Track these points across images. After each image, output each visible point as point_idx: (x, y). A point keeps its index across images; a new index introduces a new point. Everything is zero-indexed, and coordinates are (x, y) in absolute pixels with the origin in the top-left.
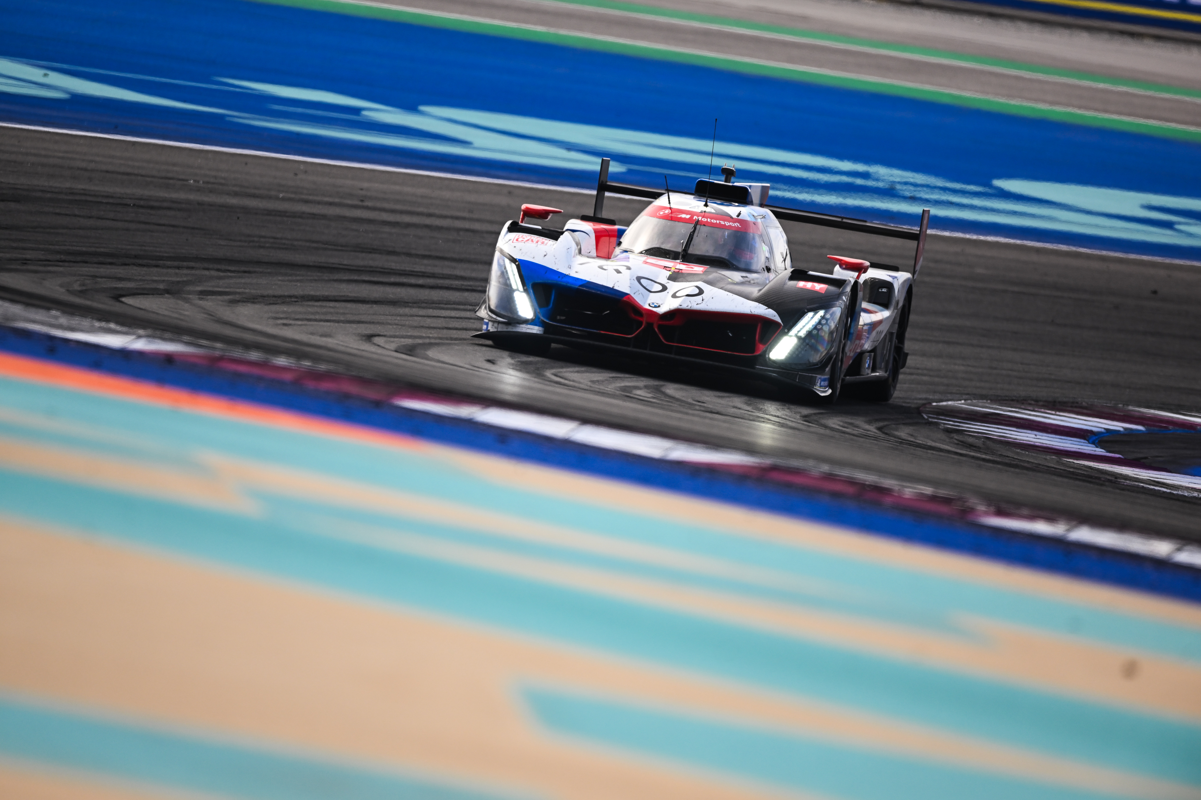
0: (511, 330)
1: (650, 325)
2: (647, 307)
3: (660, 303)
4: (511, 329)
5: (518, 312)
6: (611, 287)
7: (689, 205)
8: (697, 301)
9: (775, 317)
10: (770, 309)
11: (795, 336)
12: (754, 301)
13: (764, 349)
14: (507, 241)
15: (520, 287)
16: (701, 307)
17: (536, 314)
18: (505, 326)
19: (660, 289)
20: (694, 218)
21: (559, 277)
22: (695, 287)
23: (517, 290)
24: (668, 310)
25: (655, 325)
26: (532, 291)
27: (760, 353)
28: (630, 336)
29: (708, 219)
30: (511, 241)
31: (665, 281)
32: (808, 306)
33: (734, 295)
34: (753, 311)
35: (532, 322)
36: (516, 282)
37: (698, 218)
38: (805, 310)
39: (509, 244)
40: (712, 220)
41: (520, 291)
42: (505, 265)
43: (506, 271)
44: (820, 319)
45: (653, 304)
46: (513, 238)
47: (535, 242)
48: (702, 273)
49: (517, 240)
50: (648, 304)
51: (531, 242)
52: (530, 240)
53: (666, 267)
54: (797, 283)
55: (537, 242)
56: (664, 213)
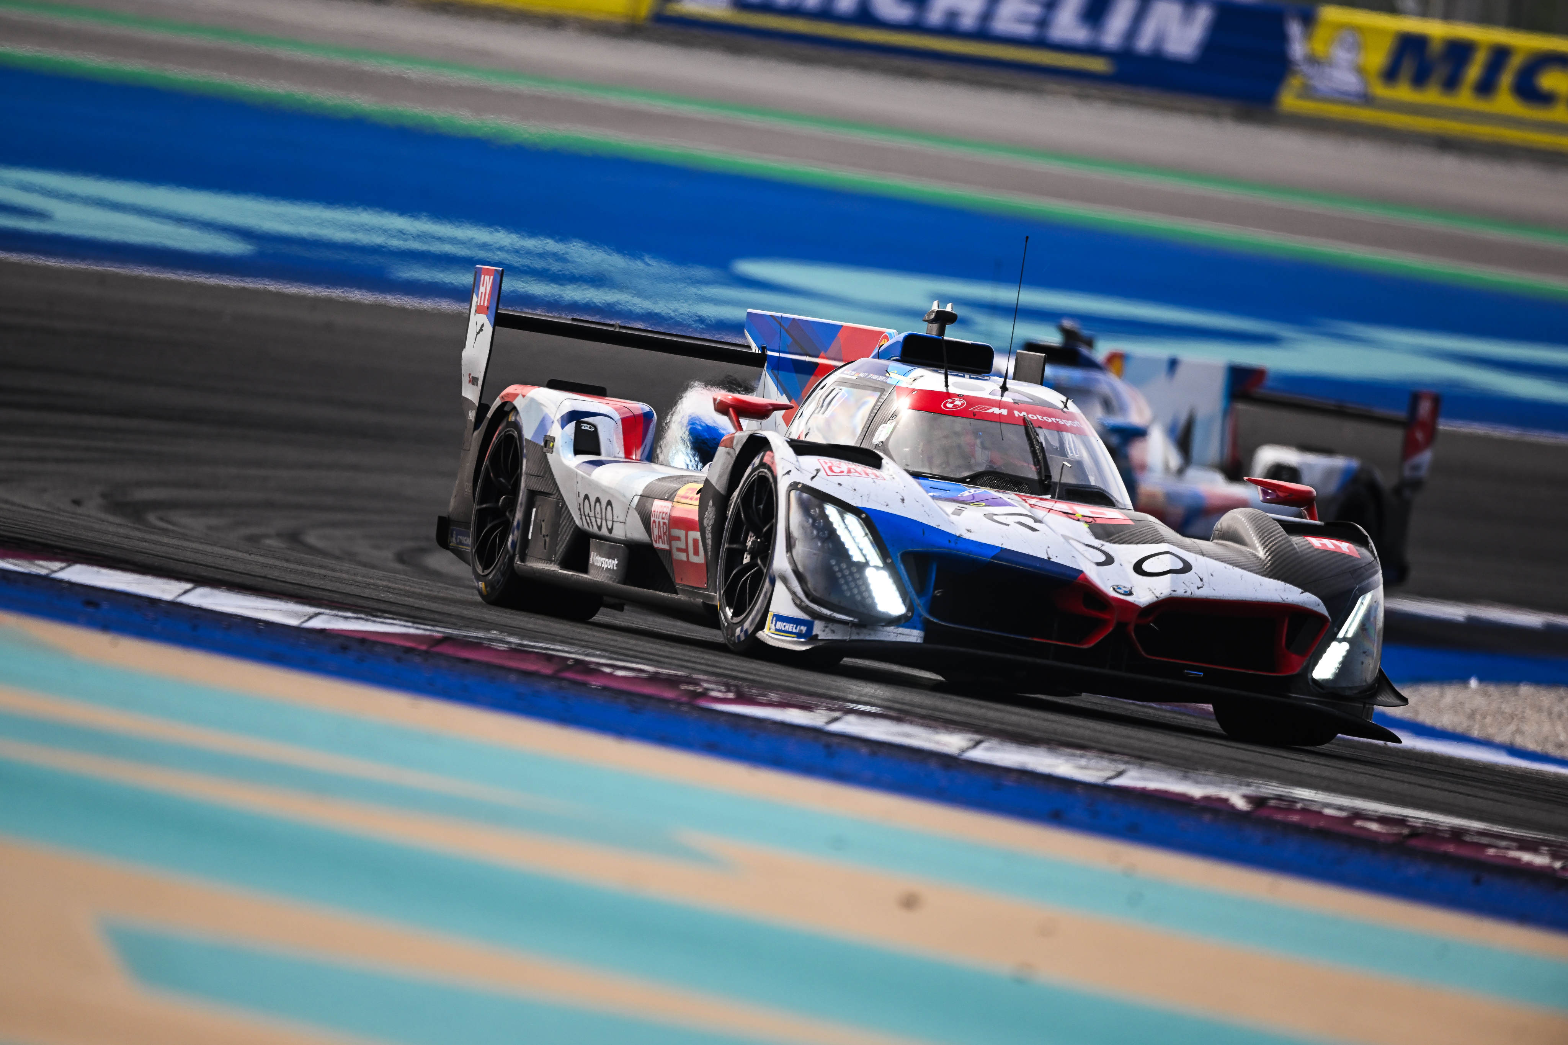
0: (868, 638)
1: (1122, 626)
2: (1113, 593)
3: (1129, 586)
4: (866, 635)
5: (875, 603)
6: (1045, 557)
7: (982, 389)
8: (1193, 582)
9: (1318, 607)
10: (1307, 593)
11: (1345, 639)
12: (1271, 577)
13: (1305, 664)
14: (815, 473)
15: (874, 558)
16: (1206, 592)
17: (910, 607)
18: (854, 630)
19: (1102, 558)
20: (1017, 416)
21: (950, 541)
22: (1168, 556)
23: (867, 564)
24: (1155, 599)
25: (1132, 627)
26: (902, 567)
27: (1298, 670)
28: (1085, 647)
29: (1038, 416)
30: (822, 473)
31: (1097, 543)
32: (1357, 584)
33: (1234, 568)
34: (1285, 597)
35: (905, 622)
36: (861, 550)
37: (1022, 415)
38: (1357, 592)
39: (813, 475)
40: (1043, 417)
41: (875, 567)
42: (822, 516)
43: (830, 529)
44: (1368, 608)
45: (1120, 588)
46: (819, 467)
47: (863, 473)
48: (1131, 523)
49: (830, 468)
50: (1112, 588)
51: (857, 474)
52: (852, 470)
53: (1067, 514)
54: (1307, 540)
55: (867, 474)
56: (955, 406)
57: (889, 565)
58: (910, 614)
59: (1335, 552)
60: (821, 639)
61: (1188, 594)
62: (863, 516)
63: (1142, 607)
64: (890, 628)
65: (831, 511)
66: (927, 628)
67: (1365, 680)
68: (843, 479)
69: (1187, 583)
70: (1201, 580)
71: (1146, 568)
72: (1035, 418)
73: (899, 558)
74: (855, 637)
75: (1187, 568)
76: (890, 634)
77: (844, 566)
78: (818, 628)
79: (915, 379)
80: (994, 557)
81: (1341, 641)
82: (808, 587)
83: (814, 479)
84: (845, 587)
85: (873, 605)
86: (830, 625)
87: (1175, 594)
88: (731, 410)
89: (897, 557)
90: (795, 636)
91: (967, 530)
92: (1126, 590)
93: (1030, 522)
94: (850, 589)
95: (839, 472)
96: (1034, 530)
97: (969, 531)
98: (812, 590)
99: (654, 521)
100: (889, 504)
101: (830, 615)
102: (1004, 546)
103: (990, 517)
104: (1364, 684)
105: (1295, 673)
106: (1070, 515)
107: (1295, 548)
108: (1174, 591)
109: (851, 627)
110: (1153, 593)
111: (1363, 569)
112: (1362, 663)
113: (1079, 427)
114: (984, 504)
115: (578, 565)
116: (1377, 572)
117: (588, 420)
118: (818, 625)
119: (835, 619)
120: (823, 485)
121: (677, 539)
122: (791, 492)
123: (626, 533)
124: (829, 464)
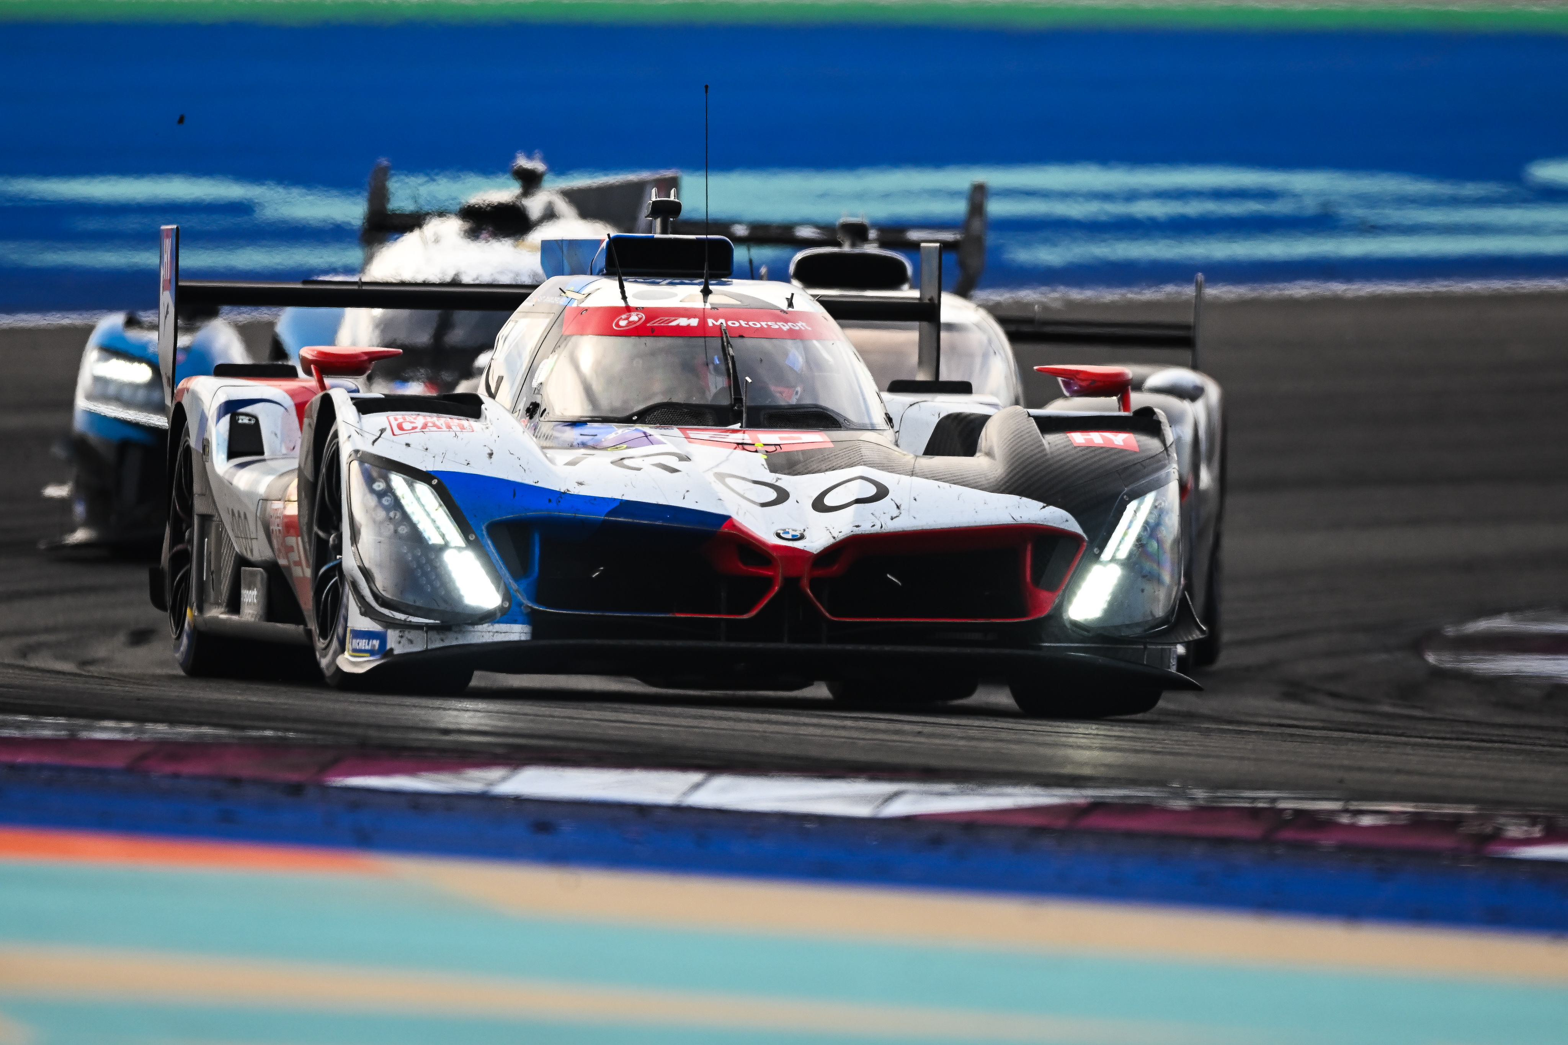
0: (454, 643)
1: (791, 583)
2: (772, 540)
3: (801, 528)
4: (453, 640)
5: (460, 597)
7: (675, 295)
8: (885, 512)
9: (1067, 523)
10: (1051, 507)
11: (1113, 560)
12: (1002, 492)
13: (1057, 601)
14: (378, 435)
15: (455, 536)
16: (903, 523)
17: (507, 595)
18: (433, 635)
19: (772, 495)
20: (710, 324)
21: (550, 501)
22: (859, 481)
23: (446, 544)
24: (832, 541)
25: (805, 582)
26: (489, 542)
27: (1048, 610)
28: (745, 617)
29: (741, 321)
30: (388, 433)
31: (770, 477)
32: (1126, 486)
33: (953, 486)
34: (1017, 517)
35: (503, 615)
36: (438, 528)
37: (718, 323)
38: (1125, 497)
39: (375, 438)
40: (748, 322)
41: (456, 547)
42: (389, 490)
43: (397, 504)
44: (1151, 513)
45: (788, 533)
46: (386, 425)
47: (444, 428)
48: (831, 445)
49: (400, 427)
50: (774, 535)
51: (435, 429)
52: (430, 424)
53: (741, 445)
54: (1068, 437)
55: (449, 427)
56: (630, 323)
57: (473, 543)
58: (507, 605)
59: (1102, 448)
60: (396, 652)
61: (877, 529)
62: (435, 482)
63: (815, 553)
64: (485, 625)
65: (398, 481)
66: (532, 619)
67: (1152, 614)
68: (415, 438)
69: (876, 514)
70: (898, 507)
71: (829, 501)
72: (737, 324)
73: (485, 533)
74: (438, 644)
75: (882, 492)
76: (484, 634)
77: (419, 551)
78: (393, 641)
79: (589, 294)
80: (611, 513)
81: (1105, 564)
82: (377, 589)
83: (376, 443)
84: (423, 581)
85: (459, 600)
86: (406, 633)
88: (312, 366)
89: (482, 530)
90: (367, 654)
91: (578, 483)
92: (798, 533)
93: (673, 462)
94: (430, 582)
95: (411, 428)
96: (674, 471)
97: (580, 484)
98: (380, 589)
99: (272, 530)
100: (471, 462)
101: (405, 621)
102: (625, 498)
103: (619, 462)
104: (1150, 618)
105: (1043, 616)
106: (746, 447)
107: (1044, 450)
108: (857, 526)
109: (427, 632)
110: (830, 533)
111: (1138, 466)
112: (1143, 591)
113: (803, 328)
114: (625, 446)
115: (234, 605)
116: (1163, 467)
117: (248, 409)
118: (392, 636)
119: (408, 623)
120: (388, 449)
121: (290, 549)
122: (355, 465)
123: (260, 550)
124: (400, 420)
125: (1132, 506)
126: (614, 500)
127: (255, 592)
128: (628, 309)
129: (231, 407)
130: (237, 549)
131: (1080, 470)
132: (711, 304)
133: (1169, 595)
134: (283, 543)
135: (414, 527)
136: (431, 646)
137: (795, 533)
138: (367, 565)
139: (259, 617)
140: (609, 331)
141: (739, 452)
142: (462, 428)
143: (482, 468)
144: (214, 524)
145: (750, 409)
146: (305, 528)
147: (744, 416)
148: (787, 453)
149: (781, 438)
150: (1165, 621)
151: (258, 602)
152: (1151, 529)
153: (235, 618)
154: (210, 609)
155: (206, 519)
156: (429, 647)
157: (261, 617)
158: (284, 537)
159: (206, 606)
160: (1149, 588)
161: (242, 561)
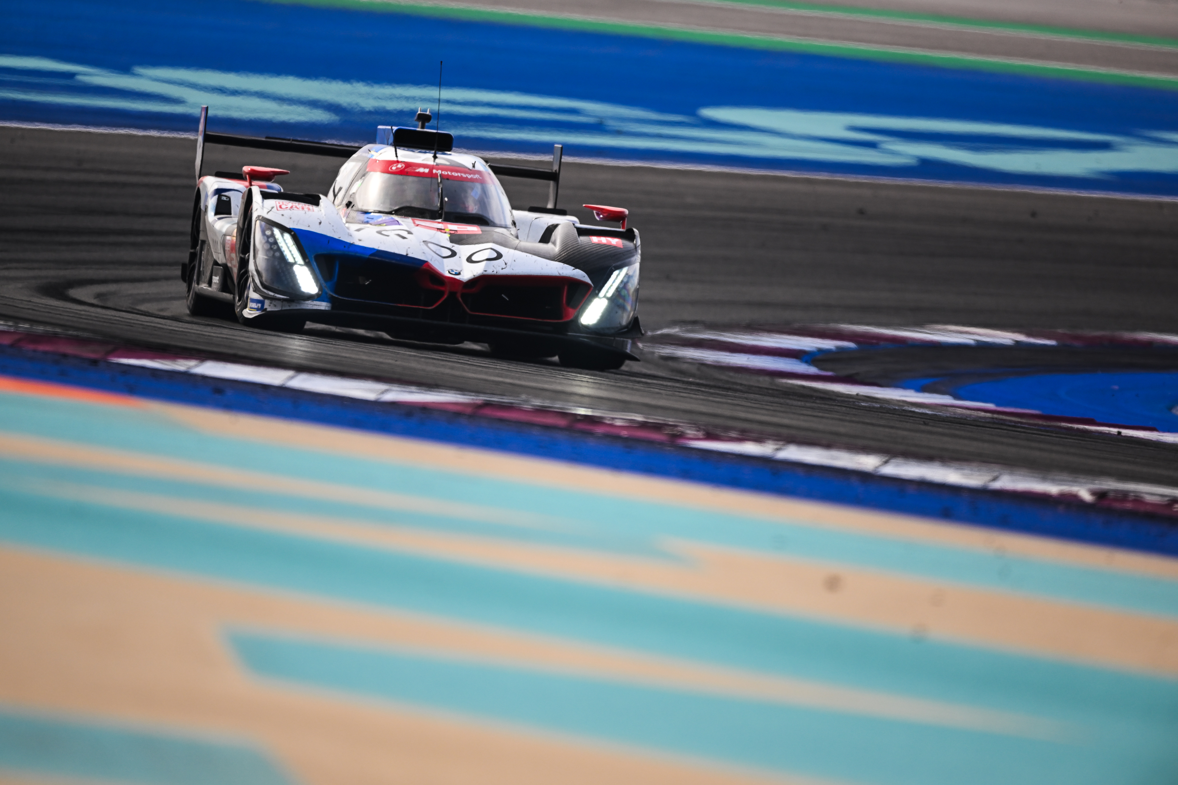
1: (453, 295)
2: (447, 274)
3: (459, 270)
4: (295, 307)
5: (300, 287)
6: (405, 254)
7: (420, 157)
8: (499, 266)
9: (584, 278)
10: (577, 269)
11: (605, 296)
12: (559, 262)
13: (576, 314)
14: (270, 209)
15: (299, 259)
16: (508, 271)
17: (321, 288)
18: (285, 303)
19: (449, 253)
20: (434, 172)
21: (345, 247)
22: (490, 250)
23: (295, 263)
24: (473, 277)
25: (459, 295)
26: (315, 264)
27: (572, 318)
28: (430, 308)
29: (449, 172)
30: (275, 209)
31: (449, 245)
32: (614, 264)
33: (534, 256)
34: (561, 273)
35: (318, 298)
36: (292, 255)
37: (437, 172)
38: (613, 268)
39: (269, 211)
40: (452, 172)
41: (299, 264)
42: (273, 235)
43: (276, 243)
44: (625, 277)
45: (453, 271)
46: (274, 205)
47: (301, 209)
48: (481, 233)
49: (280, 207)
50: (448, 272)
51: (296, 209)
52: (294, 207)
53: (439, 229)
54: (590, 239)
55: (303, 209)
56: (397, 168)
57: (307, 263)
58: (320, 293)
59: (605, 245)
60: (268, 310)
61: (495, 273)
62: (293, 233)
63: (465, 281)
64: (309, 301)
65: (277, 232)
66: (331, 300)
67: (620, 323)
68: (287, 213)
69: (495, 266)
70: (506, 264)
71: (474, 258)
73: (313, 259)
74: (288, 308)
75: (499, 256)
76: (310, 305)
77: (283, 265)
78: (267, 305)
79: (384, 154)
80: (372, 255)
81: (601, 298)
82: (262, 280)
83: (269, 213)
84: (284, 278)
86: (274, 302)
87: (485, 273)
88: (247, 176)
90: (256, 310)
92: (458, 272)
93: (405, 234)
94: (286, 279)
95: (285, 208)
96: (403, 238)
97: (360, 240)
99: (226, 249)
100: (310, 225)
102: (380, 249)
103: (380, 233)
104: (619, 325)
105: (569, 320)
106: (442, 230)
107: (579, 243)
108: (486, 271)
109: (282, 302)
110: (473, 273)
111: (621, 255)
112: (617, 312)
113: (478, 178)
114: (385, 224)
115: (210, 283)
116: (633, 256)
117: (226, 194)
118: (267, 302)
119: (274, 297)
120: (273, 217)
121: (232, 259)
122: (258, 222)
123: (221, 260)
124: (281, 204)
125: (616, 273)
126: (373, 249)
127: (218, 278)
128: (398, 162)
129: (219, 192)
130: (214, 257)
131: (593, 254)
132: (436, 163)
133: (629, 316)
134: (230, 256)
135: (282, 253)
136: (284, 308)
137: (456, 272)
138: (259, 269)
139: (218, 289)
140: (386, 171)
141: (439, 233)
142: (309, 209)
143: (315, 229)
144: (206, 245)
145: (446, 213)
146: (237, 250)
147: (443, 216)
148: (459, 235)
149: (458, 228)
150: (626, 327)
151: (219, 282)
152: (624, 285)
153: (210, 289)
154: (202, 284)
155: (203, 242)
156: (283, 309)
157: (220, 289)
158: (231, 253)
159: (200, 282)
160: (620, 312)
161: (216, 263)
